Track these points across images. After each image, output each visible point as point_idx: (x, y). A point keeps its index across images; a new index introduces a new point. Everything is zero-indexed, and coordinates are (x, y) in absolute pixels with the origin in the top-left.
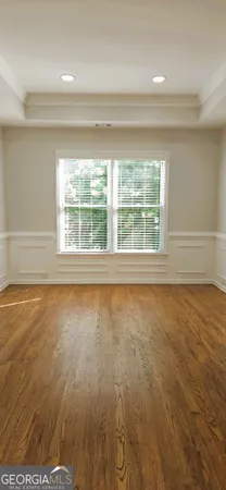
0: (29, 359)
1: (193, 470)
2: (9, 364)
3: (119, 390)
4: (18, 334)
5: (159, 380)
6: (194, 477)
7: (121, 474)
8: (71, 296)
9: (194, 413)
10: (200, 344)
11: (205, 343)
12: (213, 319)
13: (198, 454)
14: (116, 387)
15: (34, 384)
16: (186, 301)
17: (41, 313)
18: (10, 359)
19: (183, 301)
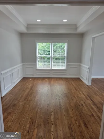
0: (29, 100)
1: (70, 133)
2: (24, 102)
3: (52, 110)
4: (26, 93)
5: (63, 108)
6: (70, 135)
7: (52, 133)
8: (40, 81)
9: (72, 117)
10: (74, 97)
11: (76, 96)
12: (78, 89)
13: (72, 128)
14: (52, 109)
15: (31, 108)
16: (72, 83)
17: (32, 86)
18: (24, 100)
19: (70, 83)
